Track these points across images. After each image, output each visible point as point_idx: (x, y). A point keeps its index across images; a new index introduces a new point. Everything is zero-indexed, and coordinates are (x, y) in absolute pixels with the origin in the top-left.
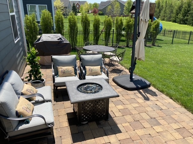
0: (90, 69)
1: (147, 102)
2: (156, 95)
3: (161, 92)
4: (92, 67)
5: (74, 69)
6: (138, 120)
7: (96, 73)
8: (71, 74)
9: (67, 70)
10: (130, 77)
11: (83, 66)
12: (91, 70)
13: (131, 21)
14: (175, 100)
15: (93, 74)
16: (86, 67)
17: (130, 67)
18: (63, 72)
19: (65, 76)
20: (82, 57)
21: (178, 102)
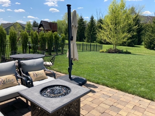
0: (34, 74)
1: (96, 94)
2: (97, 87)
3: (97, 84)
4: (36, 72)
5: (16, 77)
6: (103, 112)
7: (42, 77)
8: (14, 84)
9: (7, 79)
10: (69, 76)
11: (25, 72)
12: (36, 75)
13: (44, 35)
14: (111, 87)
15: (39, 79)
16: (29, 72)
17: (69, 67)
18: (3, 83)
19: (6, 87)
20: (22, 62)
21: (114, 88)
